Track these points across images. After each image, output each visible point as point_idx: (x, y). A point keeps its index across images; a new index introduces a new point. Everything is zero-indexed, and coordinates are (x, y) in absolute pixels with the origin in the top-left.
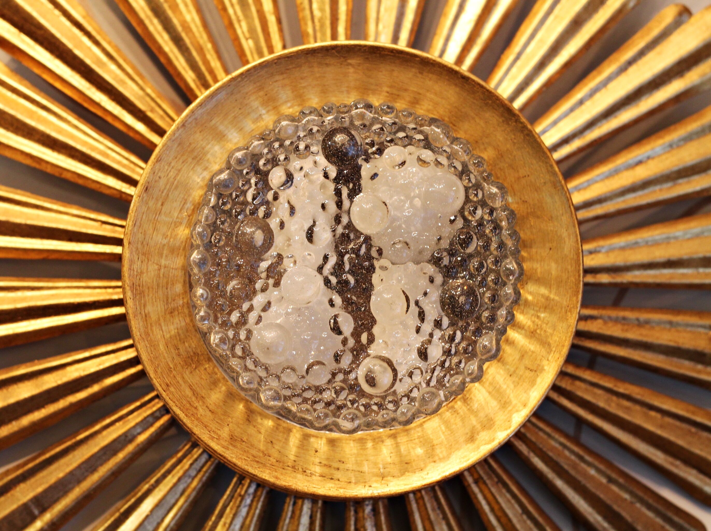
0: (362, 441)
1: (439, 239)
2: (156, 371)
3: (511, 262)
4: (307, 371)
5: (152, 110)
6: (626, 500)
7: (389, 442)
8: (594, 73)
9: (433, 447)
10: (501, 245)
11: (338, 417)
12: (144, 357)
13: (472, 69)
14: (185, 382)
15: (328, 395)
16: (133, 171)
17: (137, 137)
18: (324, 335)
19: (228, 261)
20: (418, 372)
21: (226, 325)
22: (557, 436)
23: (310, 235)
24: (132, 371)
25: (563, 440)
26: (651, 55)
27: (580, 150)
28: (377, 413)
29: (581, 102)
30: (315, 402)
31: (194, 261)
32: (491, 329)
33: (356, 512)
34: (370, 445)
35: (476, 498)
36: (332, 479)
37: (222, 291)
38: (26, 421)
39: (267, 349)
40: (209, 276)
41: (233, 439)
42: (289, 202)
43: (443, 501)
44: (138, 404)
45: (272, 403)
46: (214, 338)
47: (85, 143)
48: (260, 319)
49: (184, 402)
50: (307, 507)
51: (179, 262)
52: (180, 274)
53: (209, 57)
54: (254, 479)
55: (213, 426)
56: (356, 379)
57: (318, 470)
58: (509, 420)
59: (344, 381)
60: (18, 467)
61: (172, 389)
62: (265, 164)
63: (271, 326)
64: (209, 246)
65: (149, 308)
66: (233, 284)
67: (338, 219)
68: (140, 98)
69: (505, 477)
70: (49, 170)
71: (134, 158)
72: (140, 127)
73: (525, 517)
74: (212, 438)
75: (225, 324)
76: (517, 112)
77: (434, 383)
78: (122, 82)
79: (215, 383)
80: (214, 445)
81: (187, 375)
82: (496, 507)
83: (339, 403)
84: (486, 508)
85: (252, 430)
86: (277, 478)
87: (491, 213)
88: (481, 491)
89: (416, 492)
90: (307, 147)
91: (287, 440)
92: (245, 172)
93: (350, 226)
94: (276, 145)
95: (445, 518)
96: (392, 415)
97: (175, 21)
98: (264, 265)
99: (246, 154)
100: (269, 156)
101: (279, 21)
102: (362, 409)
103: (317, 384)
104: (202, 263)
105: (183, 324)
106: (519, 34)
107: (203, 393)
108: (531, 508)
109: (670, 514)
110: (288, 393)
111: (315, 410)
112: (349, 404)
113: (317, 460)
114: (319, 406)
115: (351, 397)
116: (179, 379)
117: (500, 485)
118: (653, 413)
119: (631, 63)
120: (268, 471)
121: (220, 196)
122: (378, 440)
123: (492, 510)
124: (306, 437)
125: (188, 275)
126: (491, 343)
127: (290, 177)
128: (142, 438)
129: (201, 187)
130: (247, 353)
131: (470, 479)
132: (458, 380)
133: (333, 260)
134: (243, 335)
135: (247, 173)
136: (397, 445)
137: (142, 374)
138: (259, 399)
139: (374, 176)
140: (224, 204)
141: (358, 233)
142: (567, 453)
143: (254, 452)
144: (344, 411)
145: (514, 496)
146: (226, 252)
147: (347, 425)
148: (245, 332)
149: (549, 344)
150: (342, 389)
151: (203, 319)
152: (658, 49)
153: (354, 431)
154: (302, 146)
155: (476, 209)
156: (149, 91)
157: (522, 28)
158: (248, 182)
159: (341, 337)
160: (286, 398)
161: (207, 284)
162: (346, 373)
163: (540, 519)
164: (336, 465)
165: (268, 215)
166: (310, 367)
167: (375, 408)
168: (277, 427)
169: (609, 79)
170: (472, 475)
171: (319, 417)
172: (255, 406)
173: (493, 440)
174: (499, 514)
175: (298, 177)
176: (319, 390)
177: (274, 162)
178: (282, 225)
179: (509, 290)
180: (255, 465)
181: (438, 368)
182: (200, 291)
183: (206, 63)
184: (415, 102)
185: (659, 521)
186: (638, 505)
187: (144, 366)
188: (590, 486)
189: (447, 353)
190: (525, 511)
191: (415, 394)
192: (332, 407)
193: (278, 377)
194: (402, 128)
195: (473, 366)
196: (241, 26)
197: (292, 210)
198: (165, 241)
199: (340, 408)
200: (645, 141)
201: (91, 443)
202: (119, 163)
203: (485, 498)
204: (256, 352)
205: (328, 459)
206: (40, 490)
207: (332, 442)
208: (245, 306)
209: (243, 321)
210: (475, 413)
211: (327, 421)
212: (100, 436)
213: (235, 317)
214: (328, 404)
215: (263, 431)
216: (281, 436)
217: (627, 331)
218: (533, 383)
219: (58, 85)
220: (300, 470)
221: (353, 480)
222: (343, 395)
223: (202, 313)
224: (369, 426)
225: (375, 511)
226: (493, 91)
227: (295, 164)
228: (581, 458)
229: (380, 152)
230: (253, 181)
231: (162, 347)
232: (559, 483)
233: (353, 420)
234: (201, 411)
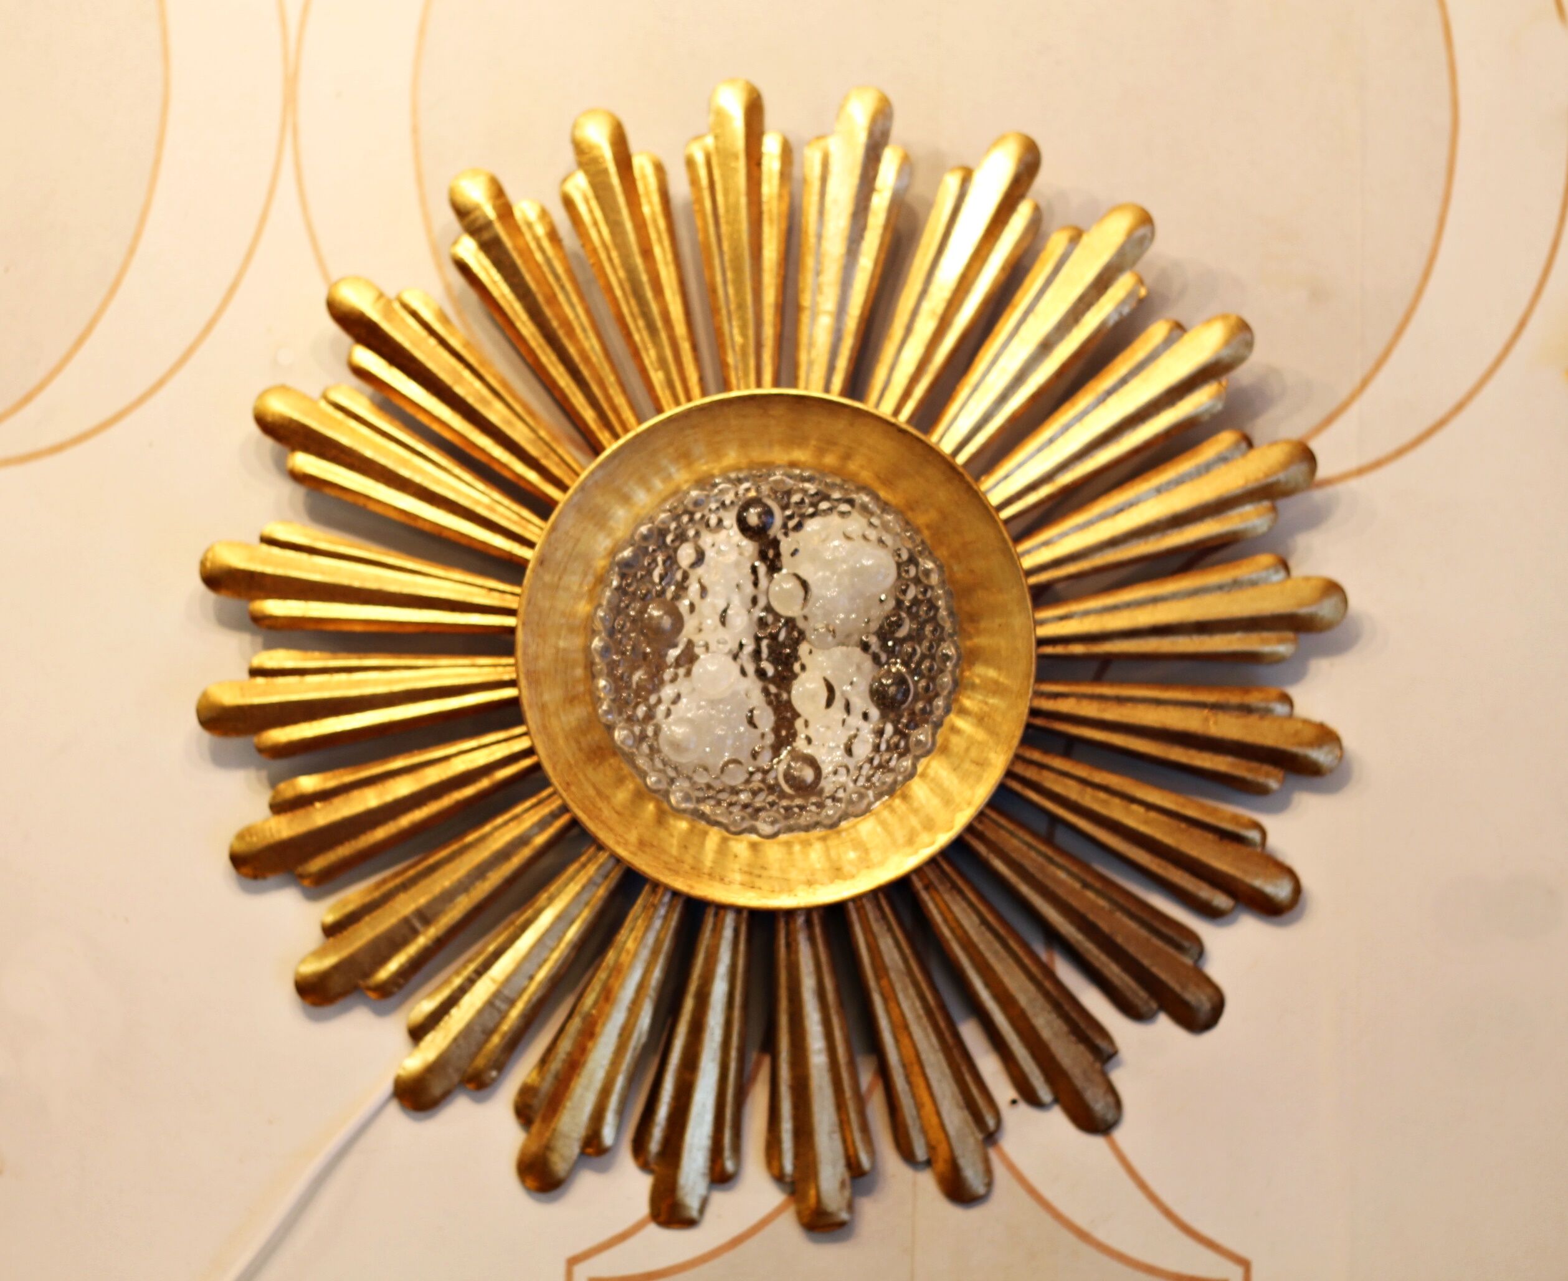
0: (788, 844)
1: (869, 621)
2: (554, 768)
3: (949, 648)
4: (722, 770)
5: (546, 456)
6: (1103, 908)
7: (818, 846)
8: (1067, 405)
9: (866, 851)
10: (938, 627)
11: (757, 819)
12: (541, 750)
13: (910, 421)
14: (588, 779)
15: (743, 797)
16: (525, 528)
17: (529, 488)
18: (742, 729)
19: (633, 648)
20: (843, 771)
21: (633, 721)
22: (1021, 833)
23: (723, 619)
24: (526, 763)
25: (1028, 838)
26: (1134, 383)
27: (1050, 497)
28: (800, 815)
29: (1051, 441)
30: (731, 804)
31: (595, 649)
32: (926, 722)
33: (787, 924)
34: (797, 848)
35: (926, 906)
36: (753, 887)
37: (627, 682)
38: (405, 821)
39: (676, 746)
40: (612, 666)
41: (642, 844)
42: (700, 582)
43: (887, 910)
44: (534, 800)
45: (683, 806)
46: (619, 735)
47: (468, 497)
48: (668, 713)
49: (587, 803)
50: (729, 920)
51: (578, 641)
52: (580, 657)
53: (612, 391)
54: (667, 888)
55: (620, 829)
56: (776, 778)
57: (738, 877)
58: (952, 821)
59: (763, 781)
60: (396, 875)
61: (573, 788)
62: (673, 541)
63: (681, 721)
64: (611, 633)
65: (547, 697)
66: (638, 676)
67: (754, 601)
68: (532, 442)
69: (960, 882)
70: (427, 527)
71: (526, 513)
72: (532, 476)
73: (983, 928)
74: (618, 843)
75: (630, 720)
76: (961, 470)
77: (861, 782)
78: (509, 423)
79: (620, 781)
80: (621, 852)
81: (590, 772)
82: (949, 917)
83: (758, 805)
84: (938, 919)
85: (663, 834)
86: (691, 887)
87: (925, 592)
88: (933, 899)
89: (857, 899)
90: (720, 521)
91: (702, 844)
92: (650, 549)
93: (769, 609)
94: (685, 519)
95: (890, 929)
96: (815, 818)
97: (572, 350)
98: (673, 653)
99: (650, 530)
100: (678, 531)
101: (695, 348)
102: (782, 811)
103: (733, 783)
104: (605, 651)
105: (585, 714)
106: (977, 359)
107: (608, 792)
108: (990, 918)
109: (1157, 924)
110: (700, 794)
111: (731, 813)
112: (768, 806)
113: (736, 866)
114: (735, 809)
115: (771, 798)
116: (581, 776)
117: (955, 892)
118: (1135, 807)
119: (1110, 393)
120: (681, 879)
121: (623, 576)
122: (806, 844)
123: (945, 920)
124: (724, 840)
125: (590, 665)
126: (927, 737)
127: (700, 557)
128: (540, 840)
129: (604, 558)
130: (654, 750)
131: (918, 885)
132: (889, 779)
133: (749, 648)
134: (650, 731)
135: (654, 551)
136: (827, 850)
137: (537, 767)
138: (669, 801)
139: (794, 553)
140: (629, 585)
141: (777, 617)
142: (1033, 854)
143: (665, 858)
144: (762, 814)
145: (971, 905)
146: (630, 639)
147: (767, 829)
148: (653, 727)
149: (997, 734)
150: (760, 790)
151: (607, 712)
152: (1144, 375)
153: (775, 835)
154: (713, 521)
155: (908, 586)
156: (543, 433)
157: (981, 353)
158: (655, 560)
159: (758, 732)
160: (699, 800)
161: (611, 675)
162: (766, 772)
163: (1002, 931)
164: (757, 872)
165: (677, 597)
166: (726, 764)
167: (796, 810)
168: (692, 830)
169: (1085, 413)
170: (921, 879)
171: (735, 821)
172: (665, 806)
173: (933, 843)
174: (954, 925)
175: (710, 554)
176: (735, 791)
177: (681, 537)
178: (692, 607)
179: (947, 679)
180: (667, 872)
181: (867, 766)
182: (602, 683)
183: (609, 398)
184: (847, 457)
185: (1143, 933)
186: (1119, 915)
187: (539, 758)
188: (1061, 892)
189: (876, 748)
190: (984, 922)
191: (841, 794)
192: (750, 810)
193: (689, 778)
194: (827, 498)
195: (907, 763)
196: (648, 355)
197: (704, 591)
198: (563, 621)
199: (758, 810)
200: (1127, 486)
201: (482, 846)
202: (508, 519)
203: (937, 906)
204: (666, 749)
205: (749, 865)
206: (422, 901)
207: (754, 846)
208: (653, 699)
209: (650, 716)
210: (916, 811)
211: (745, 825)
212: (491, 839)
213: (641, 711)
214: (745, 806)
215: (676, 833)
216: (696, 840)
217: (1104, 710)
218: (979, 779)
219: (436, 427)
220: (718, 877)
221: (777, 888)
222: (761, 796)
223: (605, 707)
224: (790, 829)
225: (809, 923)
226: (934, 446)
227: (706, 540)
228: (1051, 860)
229: (799, 527)
230: (660, 559)
231: (561, 742)
232: (1025, 889)
233: (773, 823)
234: (606, 812)
